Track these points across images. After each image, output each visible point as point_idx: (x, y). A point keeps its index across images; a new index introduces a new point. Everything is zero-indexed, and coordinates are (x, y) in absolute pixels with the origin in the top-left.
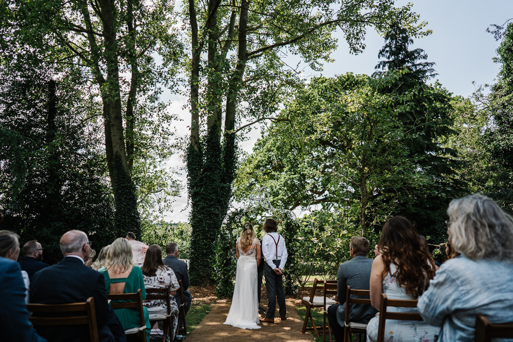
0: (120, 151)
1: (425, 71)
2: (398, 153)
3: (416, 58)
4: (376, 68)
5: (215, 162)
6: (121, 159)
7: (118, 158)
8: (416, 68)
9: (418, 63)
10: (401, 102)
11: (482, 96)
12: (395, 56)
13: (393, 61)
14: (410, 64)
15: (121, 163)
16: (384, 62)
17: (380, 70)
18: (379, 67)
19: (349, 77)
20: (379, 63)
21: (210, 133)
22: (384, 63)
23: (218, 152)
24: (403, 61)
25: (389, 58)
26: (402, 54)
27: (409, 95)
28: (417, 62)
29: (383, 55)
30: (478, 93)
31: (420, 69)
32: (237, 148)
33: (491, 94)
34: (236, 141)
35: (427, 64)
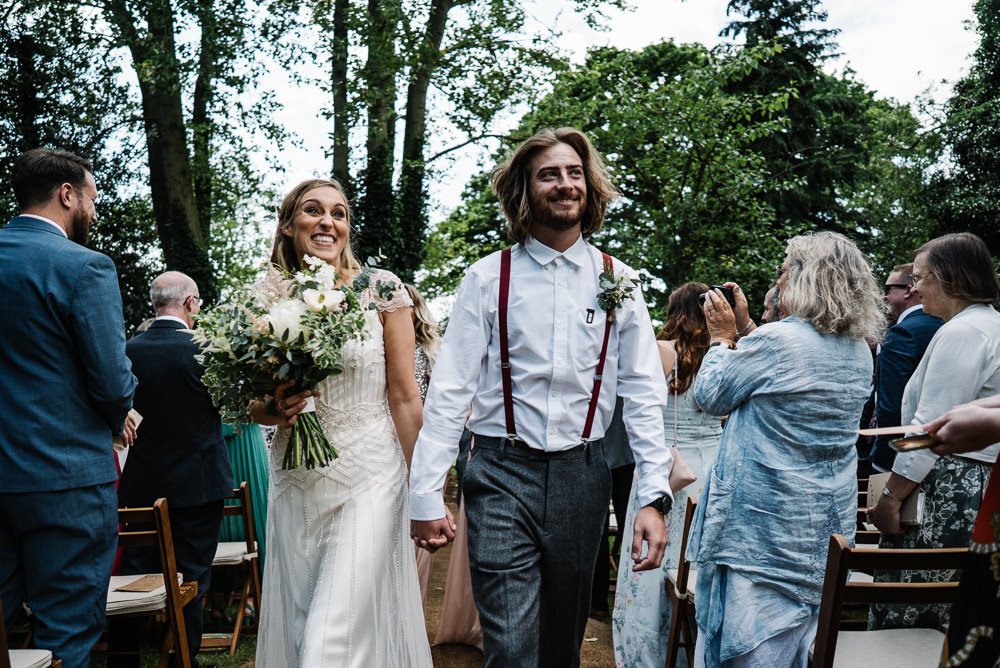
0: (182, 199)
1: (821, 47)
2: (752, 219)
3: (803, 17)
4: (720, 35)
5: (382, 227)
6: (184, 217)
7: (180, 213)
8: (802, 40)
9: (807, 29)
10: (763, 113)
11: (931, 103)
12: (760, 12)
13: (758, 23)
14: (791, 31)
15: (186, 224)
16: (738, 23)
17: (729, 39)
18: (727, 34)
19: (667, 48)
20: (727, 26)
21: (371, 164)
22: (737, 27)
23: (389, 206)
24: (777, 24)
25: (749, 15)
26: (776, 7)
27: (780, 99)
28: (805, 26)
29: (736, 8)
30: (925, 96)
31: (810, 42)
32: (428, 197)
33: (952, 100)
34: (425, 182)
35: (825, 33)
